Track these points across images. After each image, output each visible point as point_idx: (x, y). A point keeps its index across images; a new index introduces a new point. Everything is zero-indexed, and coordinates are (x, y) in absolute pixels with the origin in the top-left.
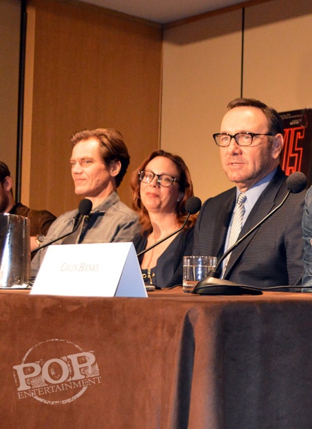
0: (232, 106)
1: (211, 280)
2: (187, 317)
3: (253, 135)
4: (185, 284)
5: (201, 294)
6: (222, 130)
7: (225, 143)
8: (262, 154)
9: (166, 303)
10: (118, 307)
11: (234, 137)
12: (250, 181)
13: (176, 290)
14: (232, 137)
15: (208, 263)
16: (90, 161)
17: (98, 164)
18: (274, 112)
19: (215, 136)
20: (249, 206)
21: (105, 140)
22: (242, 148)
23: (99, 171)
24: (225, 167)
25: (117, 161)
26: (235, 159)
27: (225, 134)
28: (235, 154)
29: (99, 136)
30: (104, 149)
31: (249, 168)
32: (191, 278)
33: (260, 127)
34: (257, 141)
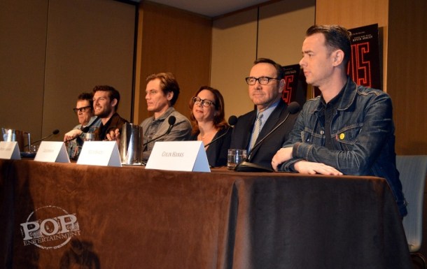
0: (256, 63)
1: (244, 163)
2: (234, 184)
3: (269, 79)
4: (229, 165)
5: (239, 171)
6: (251, 76)
7: (252, 83)
8: (274, 90)
9: (222, 176)
10: (195, 177)
11: (258, 79)
12: (266, 105)
13: (223, 169)
14: (256, 79)
15: (242, 153)
16: (156, 92)
17: (159, 94)
18: (280, 66)
19: (247, 79)
20: (264, 120)
21: (164, 80)
22: (263, 86)
23: (160, 98)
24: (251, 97)
25: (171, 92)
26: (258, 92)
27: (252, 78)
28: (258, 89)
29: (161, 77)
30: (163, 85)
31: (266, 97)
32: (233, 162)
33: (273, 74)
34: (271, 82)
